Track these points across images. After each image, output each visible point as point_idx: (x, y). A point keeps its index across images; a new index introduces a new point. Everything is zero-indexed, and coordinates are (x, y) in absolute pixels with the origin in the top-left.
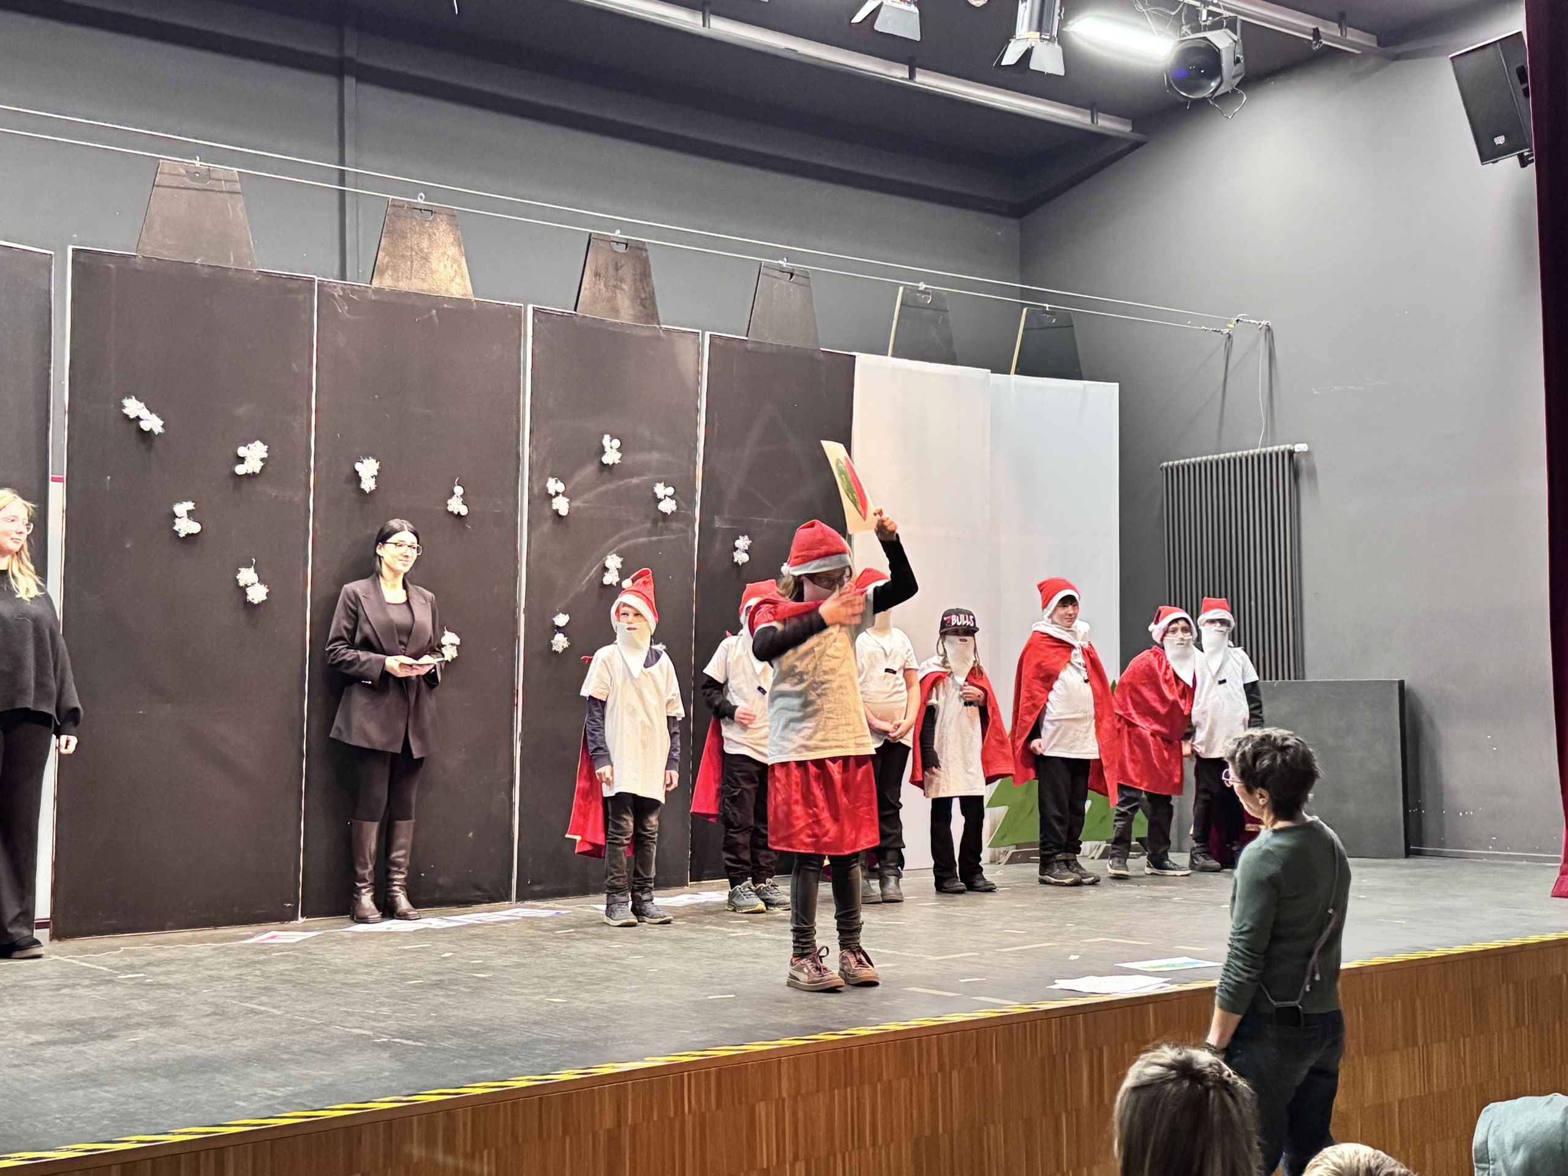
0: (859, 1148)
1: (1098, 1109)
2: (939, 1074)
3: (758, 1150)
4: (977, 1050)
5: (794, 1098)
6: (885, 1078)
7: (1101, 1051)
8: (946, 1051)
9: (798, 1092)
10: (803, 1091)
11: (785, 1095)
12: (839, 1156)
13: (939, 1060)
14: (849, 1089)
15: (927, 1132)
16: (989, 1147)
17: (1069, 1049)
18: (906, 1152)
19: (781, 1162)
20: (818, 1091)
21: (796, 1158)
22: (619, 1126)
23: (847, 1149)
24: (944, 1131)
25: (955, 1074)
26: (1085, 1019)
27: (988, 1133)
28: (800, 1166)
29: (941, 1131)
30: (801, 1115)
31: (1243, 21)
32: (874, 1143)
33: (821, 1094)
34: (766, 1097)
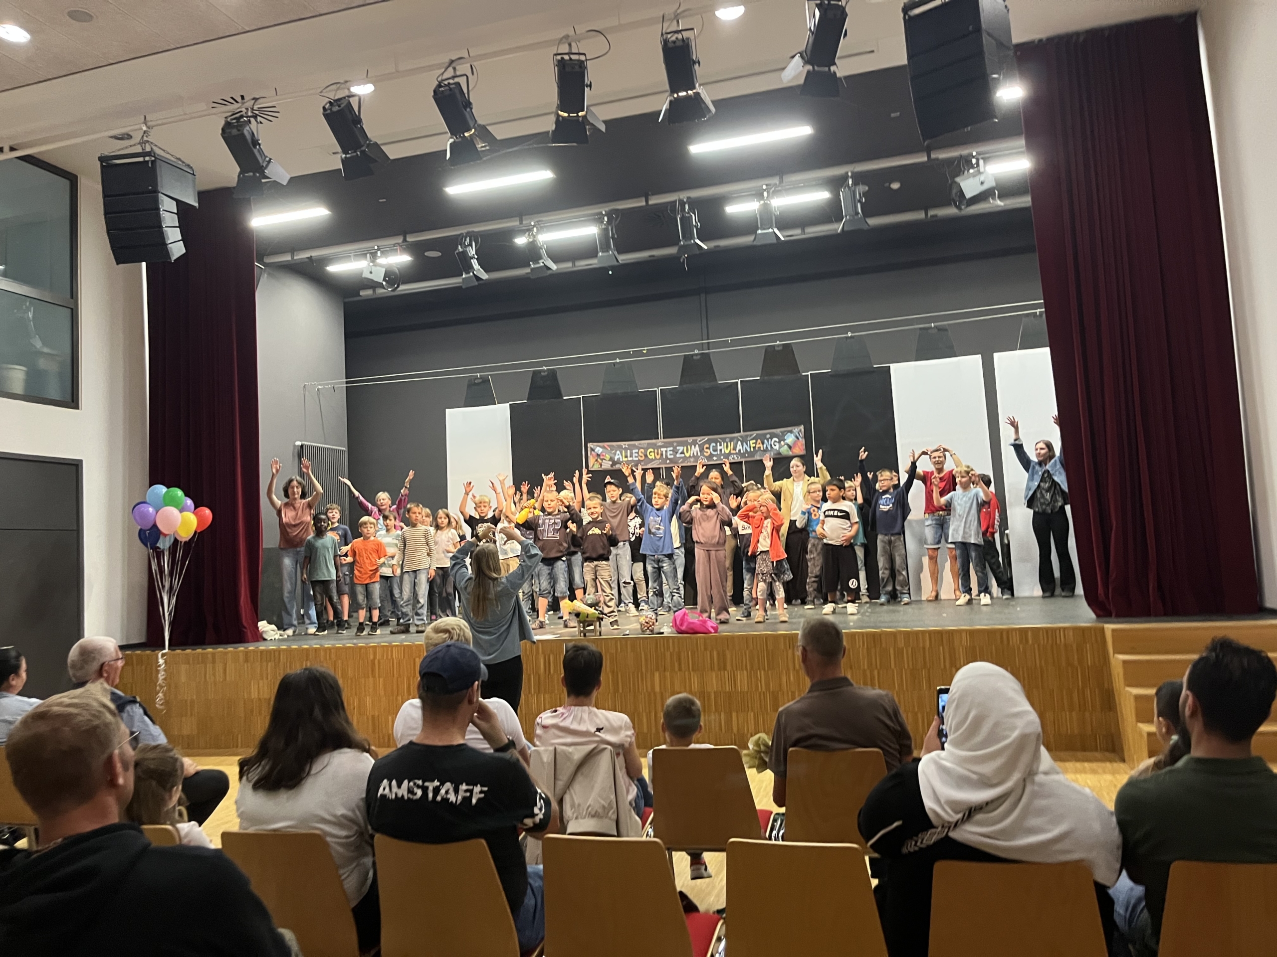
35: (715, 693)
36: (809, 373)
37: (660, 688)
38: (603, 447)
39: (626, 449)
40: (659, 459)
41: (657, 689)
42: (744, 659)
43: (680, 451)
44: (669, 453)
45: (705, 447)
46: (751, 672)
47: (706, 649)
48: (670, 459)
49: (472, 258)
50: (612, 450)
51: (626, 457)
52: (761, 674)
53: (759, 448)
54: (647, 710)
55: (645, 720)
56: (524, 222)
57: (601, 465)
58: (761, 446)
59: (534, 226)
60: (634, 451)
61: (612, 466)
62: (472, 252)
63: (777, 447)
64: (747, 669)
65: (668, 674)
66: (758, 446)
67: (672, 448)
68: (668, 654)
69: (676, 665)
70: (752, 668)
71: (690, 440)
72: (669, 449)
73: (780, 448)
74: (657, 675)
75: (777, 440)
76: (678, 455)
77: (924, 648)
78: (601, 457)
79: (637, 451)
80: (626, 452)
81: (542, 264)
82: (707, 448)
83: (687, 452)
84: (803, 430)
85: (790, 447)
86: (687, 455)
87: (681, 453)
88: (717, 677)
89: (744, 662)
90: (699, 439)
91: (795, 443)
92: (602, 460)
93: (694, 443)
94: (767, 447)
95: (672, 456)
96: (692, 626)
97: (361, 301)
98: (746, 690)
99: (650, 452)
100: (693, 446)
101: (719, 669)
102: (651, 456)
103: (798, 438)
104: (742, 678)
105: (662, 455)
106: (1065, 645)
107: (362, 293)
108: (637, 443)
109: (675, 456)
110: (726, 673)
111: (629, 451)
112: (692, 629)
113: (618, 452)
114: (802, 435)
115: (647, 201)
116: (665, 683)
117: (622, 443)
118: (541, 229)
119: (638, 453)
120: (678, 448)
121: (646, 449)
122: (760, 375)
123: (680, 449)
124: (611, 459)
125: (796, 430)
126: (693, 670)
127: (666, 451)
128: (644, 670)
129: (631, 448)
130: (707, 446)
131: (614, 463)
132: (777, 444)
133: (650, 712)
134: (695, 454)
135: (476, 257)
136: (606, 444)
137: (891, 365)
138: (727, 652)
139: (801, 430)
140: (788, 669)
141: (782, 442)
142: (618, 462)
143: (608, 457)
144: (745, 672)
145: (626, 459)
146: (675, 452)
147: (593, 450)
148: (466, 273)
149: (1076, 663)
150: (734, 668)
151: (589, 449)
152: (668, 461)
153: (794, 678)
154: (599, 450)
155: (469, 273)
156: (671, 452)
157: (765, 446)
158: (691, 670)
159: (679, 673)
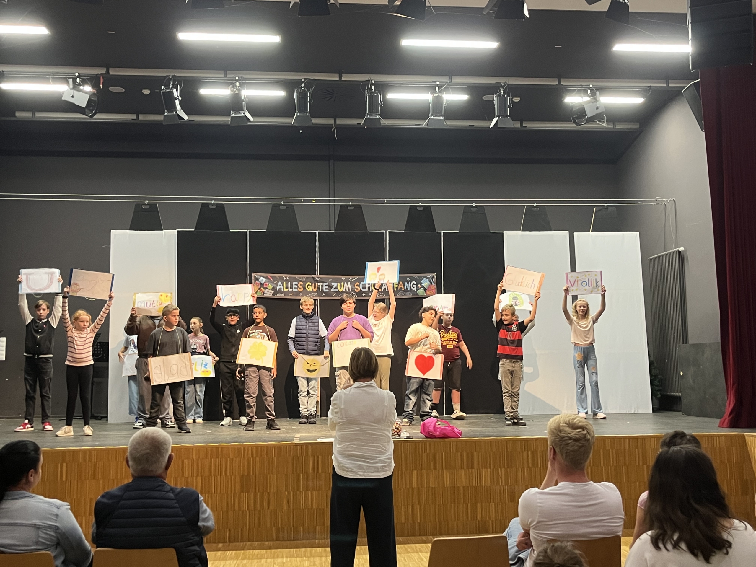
0: (220, 475)
1: (316, 474)
4: (267, 452)
5: (197, 460)
6: (231, 457)
7: (318, 457)
8: (254, 452)
9: (199, 458)
11: (194, 457)
12: (213, 478)
13: (251, 454)
14: (217, 459)
15: (246, 474)
16: (270, 482)
17: (305, 455)
18: (238, 479)
19: (192, 476)
20: (206, 458)
21: (197, 476)
24: (253, 474)
25: (258, 459)
26: (312, 447)
27: (270, 477)
28: (199, 478)
29: (251, 474)
30: (200, 464)
32: (226, 474)
33: (207, 460)
34: (188, 458)
35: (464, 487)
36: (442, 232)
37: (418, 485)
38: (266, 278)
39: (287, 281)
40: (315, 292)
41: (415, 485)
42: (489, 460)
43: (335, 286)
44: (324, 287)
45: (356, 285)
46: (493, 470)
47: (457, 450)
48: (325, 293)
49: (176, 99)
50: (274, 281)
51: (287, 288)
52: (502, 472)
53: (401, 288)
54: (406, 504)
55: (403, 513)
56: (228, 76)
57: (264, 293)
58: (403, 287)
59: (237, 81)
60: (294, 283)
61: (273, 294)
62: (176, 93)
63: (415, 289)
64: (490, 468)
65: (424, 472)
66: (400, 287)
67: (327, 284)
68: (425, 456)
69: (432, 464)
70: (494, 467)
71: (344, 277)
72: (325, 284)
73: (417, 290)
74: (415, 473)
75: (415, 283)
76: (332, 290)
77: (625, 450)
78: (265, 286)
79: (297, 283)
80: (287, 284)
81: (242, 115)
82: (357, 285)
83: (341, 288)
84: (435, 277)
85: (425, 290)
86: (341, 290)
87: (335, 288)
88: (465, 474)
89: (488, 462)
90: (351, 277)
91: (429, 287)
92: (265, 288)
93: (347, 281)
94: (407, 288)
95: (327, 291)
96: (444, 431)
97: (17, 121)
98: (489, 485)
99: (309, 285)
100: (346, 283)
101: (468, 468)
102: (310, 289)
103: (432, 284)
104: (486, 474)
105: (318, 288)
106: (720, 447)
107: (18, 114)
108: (297, 276)
109: (330, 290)
110: (473, 470)
111: (289, 283)
112: (444, 434)
113: (280, 283)
114: (435, 280)
115: (340, 77)
116: (421, 480)
117: (284, 276)
118: (243, 84)
119: (297, 285)
120: (333, 284)
121: (305, 282)
122: (404, 229)
123: (335, 284)
124: (274, 289)
125: (430, 275)
126: (446, 468)
127: (322, 286)
128: (403, 470)
129: (292, 280)
130: (358, 283)
131: (276, 292)
132: (415, 286)
133: (408, 505)
134: (347, 290)
135: (180, 98)
136: (269, 275)
137: (504, 232)
138: (475, 454)
139: (433, 277)
140: (523, 467)
141: (419, 285)
142: (280, 291)
143: (270, 287)
144: (489, 470)
145: (287, 290)
146: (330, 287)
147: (257, 279)
148: (168, 112)
149: (726, 462)
150: (481, 468)
151: (253, 278)
152: (324, 294)
153: (527, 474)
154: (262, 280)
155: (172, 112)
156: (327, 287)
157: (405, 287)
158: (444, 468)
159: (434, 471)
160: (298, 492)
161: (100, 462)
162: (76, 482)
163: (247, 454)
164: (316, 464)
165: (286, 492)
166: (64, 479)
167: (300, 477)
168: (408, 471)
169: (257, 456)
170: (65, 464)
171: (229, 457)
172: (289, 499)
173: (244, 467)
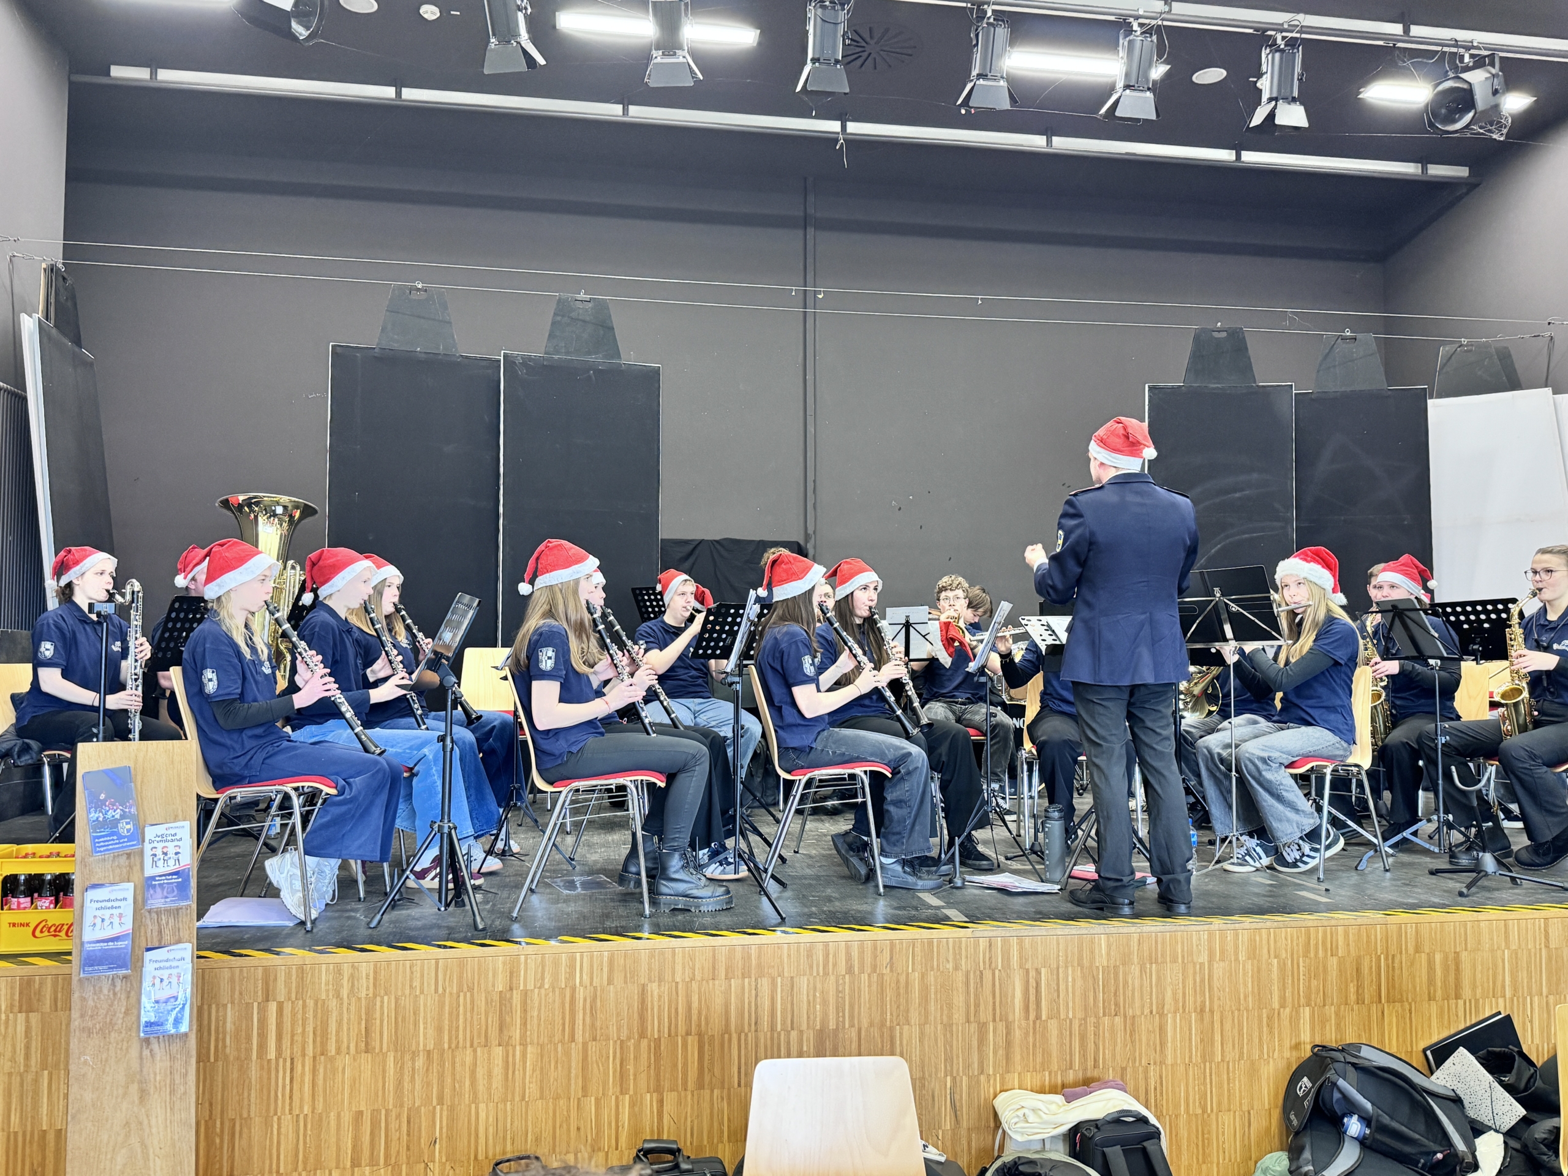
0: (756, 1031)
1: (1034, 1022)
2: (847, 977)
3: (649, 1022)
4: (891, 958)
6: (786, 974)
7: (1038, 972)
10: (698, 977)
11: (678, 979)
13: (847, 963)
14: (746, 980)
15: (832, 1026)
17: (999, 966)
18: (808, 1042)
19: (672, 1034)
21: (688, 1033)
22: (511, 989)
23: (742, 1031)
24: (852, 1026)
25: (865, 978)
28: (692, 1040)
29: (847, 1027)
30: (695, 997)
31: (1501, 58)
33: (717, 982)
101: (1447, 998)
107: (118, 74)
110: (1461, 1002)
126: (1389, 1002)
148: (500, 43)
155: (509, 40)
158: (1383, 1001)
159: (1356, 1007)
160: (983, 1078)
161: (386, 998)
162: (308, 1062)
163: (835, 965)
164: (1032, 991)
165: (949, 1078)
166: (272, 1055)
167: (987, 1032)
168: (1288, 1010)
169: (862, 971)
170: (273, 1007)
171: (781, 974)
172: (957, 1097)
173: (825, 1003)
